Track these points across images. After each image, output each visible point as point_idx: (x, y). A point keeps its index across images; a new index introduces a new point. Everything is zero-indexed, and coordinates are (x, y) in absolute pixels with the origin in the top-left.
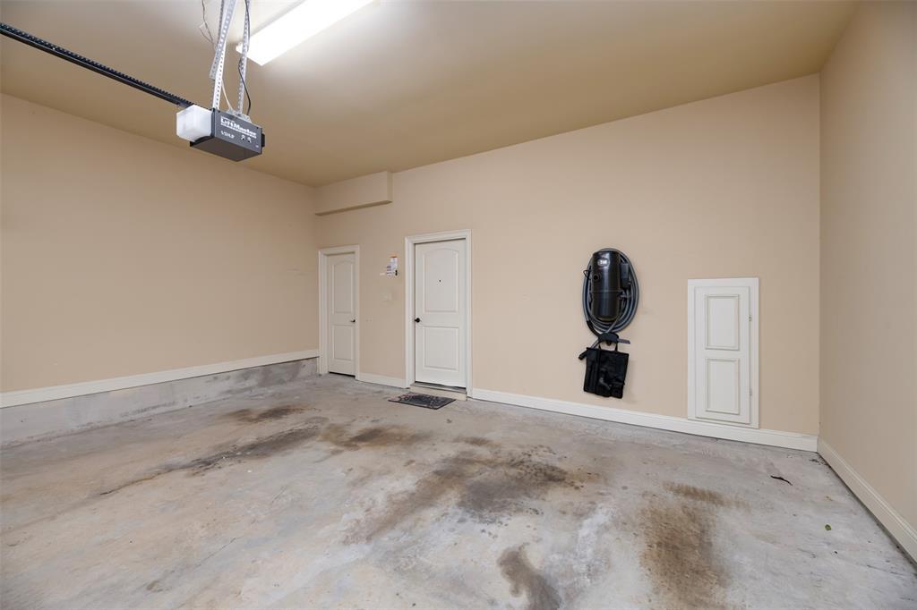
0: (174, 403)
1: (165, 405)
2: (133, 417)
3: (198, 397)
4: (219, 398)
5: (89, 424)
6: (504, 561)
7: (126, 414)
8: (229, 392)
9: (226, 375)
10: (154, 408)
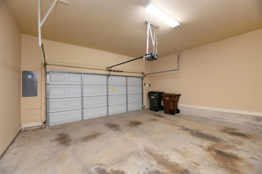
0: (224, 119)
1: (221, 119)
2: (212, 119)
3: (233, 121)
4: (243, 124)
5: (203, 116)
6: (123, 172)
7: (210, 117)
8: (248, 123)
9: (247, 117)
10: (218, 118)
